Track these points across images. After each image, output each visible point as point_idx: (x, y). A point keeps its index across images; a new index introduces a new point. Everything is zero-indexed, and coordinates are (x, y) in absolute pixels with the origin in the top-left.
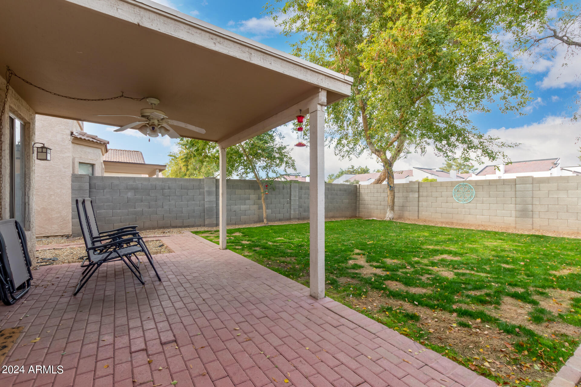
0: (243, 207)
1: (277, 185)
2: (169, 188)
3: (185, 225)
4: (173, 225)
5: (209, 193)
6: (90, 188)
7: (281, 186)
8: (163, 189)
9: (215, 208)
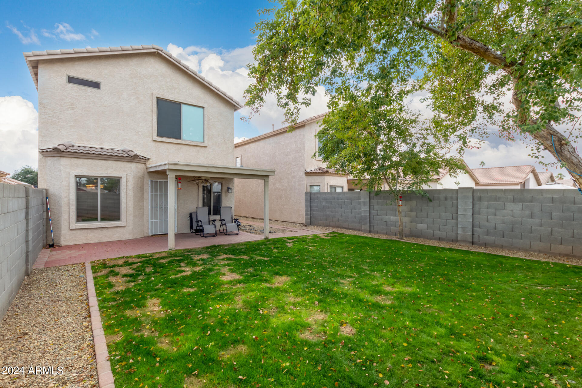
0: (394, 218)
1: (436, 195)
2: (341, 200)
3: (350, 227)
4: (344, 226)
5: (364, 203)
6: (310, 199)
7: (442, 196)
8: (338, 200)
9: (368, 217)
